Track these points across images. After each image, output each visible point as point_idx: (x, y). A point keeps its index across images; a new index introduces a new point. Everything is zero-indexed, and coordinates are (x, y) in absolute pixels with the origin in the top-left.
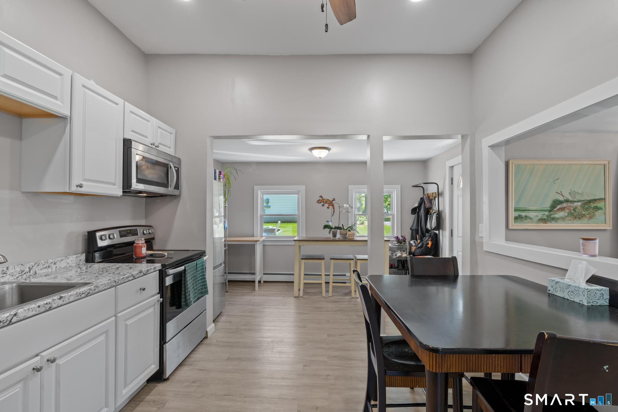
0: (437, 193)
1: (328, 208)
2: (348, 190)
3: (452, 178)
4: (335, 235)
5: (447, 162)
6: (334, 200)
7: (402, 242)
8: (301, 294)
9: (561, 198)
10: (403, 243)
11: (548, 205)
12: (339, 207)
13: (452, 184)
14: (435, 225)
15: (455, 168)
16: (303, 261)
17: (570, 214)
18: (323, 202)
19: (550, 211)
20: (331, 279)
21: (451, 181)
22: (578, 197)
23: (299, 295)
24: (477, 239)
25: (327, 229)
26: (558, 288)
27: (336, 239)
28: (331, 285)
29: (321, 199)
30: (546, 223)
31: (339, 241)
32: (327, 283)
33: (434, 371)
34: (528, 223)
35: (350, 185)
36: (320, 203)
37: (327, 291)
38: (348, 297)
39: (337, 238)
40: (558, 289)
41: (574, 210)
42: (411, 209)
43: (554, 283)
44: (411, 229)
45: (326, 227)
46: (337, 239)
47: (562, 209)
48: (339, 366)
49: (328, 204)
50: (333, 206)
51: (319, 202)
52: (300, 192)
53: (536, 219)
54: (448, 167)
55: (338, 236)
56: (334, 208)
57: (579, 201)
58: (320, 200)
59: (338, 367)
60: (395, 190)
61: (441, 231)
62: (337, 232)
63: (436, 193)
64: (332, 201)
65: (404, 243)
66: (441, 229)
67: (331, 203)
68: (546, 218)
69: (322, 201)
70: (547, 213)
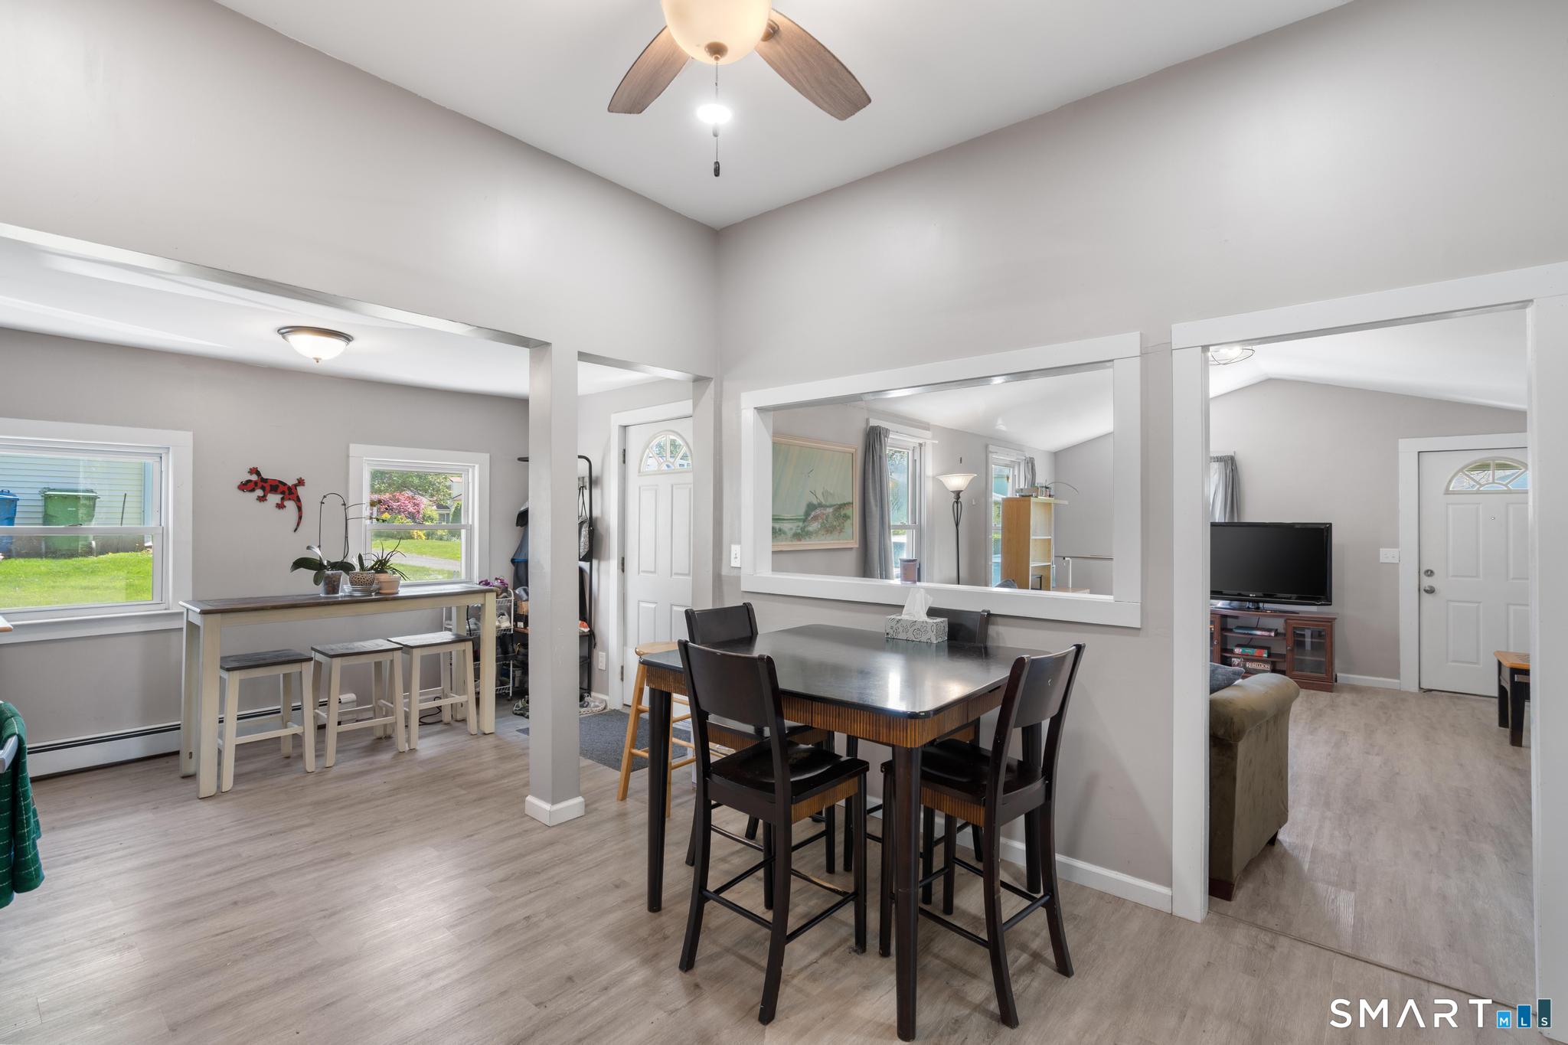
0: (587, 480)
1: (280, 506)
2: (348, 456)
3: (625, 450)
4: (333, 587)
5: (613, 416)
6: (301, 482)
7: (501, 594)
8: (228, 783)
9: (815, 502)
10: (501, 596)
11: (801, 512)
12: (344, 505)
13: (624, 462)
14: (586, 550)
15: (631, 431)
16: (234, 679)
17: (823, 526)
18: (263, 488)
19: (804, 521)
20: (330, 716)
21: (622, 456)
22: (831, 501)
23: (219, 787)
24: (725, 571)
25: (302, 570)
26: (900, 628)
27: (338, 597)
28: (332, 731)
29: (254, 478)
30: (800, 540)
31: (351, 601)
32: (321, 728)
33: (909, 746)
34: (782, 541)
35: (354, 443)
36: (253, 490)
37: (320, 753)
38: (385, 757)
39: (340, 594)
40: (901, 630)
41: (827, 517)
42: (517, 513)
43: (895, 622)
44: (513, 561)
45: (301, 563)
46: (340, 599)
47: (815, 518)
48: (530, 892)
49: (281, 496)
50: (298, 500)
51: (246, 486)
52: (168, 453)
53: (790, 534)
54: (617, 427)
55: (346, 589)
56: (300, 509)
57: (831, 506)
58: (249, 481)
59: (532, 895)
60: (477, 466)
61: (595, 562)
62: (340, 576)
63: (583, 478)
64: (295, 486)
65: (504, 594)
66: (596, 558)
67: (288, 492)
68: (800, 531)
69: (260, 485)
70: (801, 524)
